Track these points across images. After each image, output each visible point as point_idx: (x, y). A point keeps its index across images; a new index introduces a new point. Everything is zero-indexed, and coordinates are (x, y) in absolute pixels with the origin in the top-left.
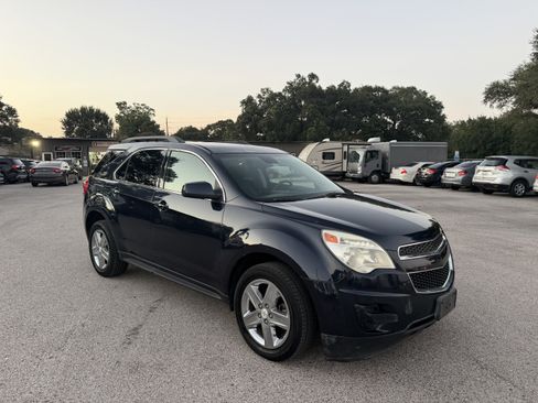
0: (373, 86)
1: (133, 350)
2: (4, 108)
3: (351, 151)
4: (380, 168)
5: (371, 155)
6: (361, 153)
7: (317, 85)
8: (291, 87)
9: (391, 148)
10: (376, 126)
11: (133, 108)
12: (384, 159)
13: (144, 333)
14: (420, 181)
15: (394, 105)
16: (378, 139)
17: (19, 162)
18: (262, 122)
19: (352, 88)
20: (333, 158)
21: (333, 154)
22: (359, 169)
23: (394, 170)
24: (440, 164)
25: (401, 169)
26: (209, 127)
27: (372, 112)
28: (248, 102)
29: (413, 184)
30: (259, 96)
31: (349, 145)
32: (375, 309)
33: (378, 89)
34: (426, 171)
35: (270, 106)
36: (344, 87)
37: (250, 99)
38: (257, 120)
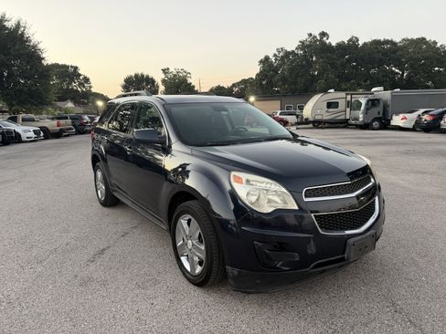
0: (382, 39)
1: (92, 267)
2: (81, 77)
3: (353, 100)
4: (381, 115)
5: (373, 103)
6: (363, 101)
7: (328, 42)
8: (303, 45)
9: (393, 96)
10: (383, 76)
11: (175, 72)
12: (385, 107)
13: (108, 254)
14: (419, 127)
15: (402, 56)
16: (382, 88)
17: (86, 118)
18: (277, 78)
19: (361, 43)
20: (337, 107)
21: (338, 103)
22: (361, 116)
23: (394, 117)
24: (440, 110)
25: (401, 116)
26: (234, 85)
27: (380, 63)
28: (265, 61)
29: (413, 130)
30: (275, 55)
31: (352, 94)
32: (275, 246)
33: (387, 42)
34: (426, 117)
35: (284, 63)
36: (354, 41)
37: (267, 58)
38: (272, 77)
